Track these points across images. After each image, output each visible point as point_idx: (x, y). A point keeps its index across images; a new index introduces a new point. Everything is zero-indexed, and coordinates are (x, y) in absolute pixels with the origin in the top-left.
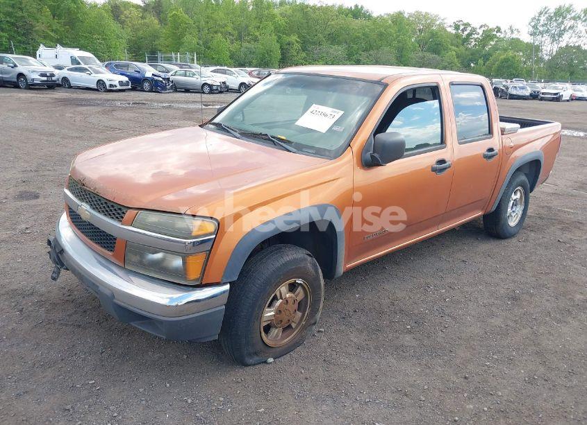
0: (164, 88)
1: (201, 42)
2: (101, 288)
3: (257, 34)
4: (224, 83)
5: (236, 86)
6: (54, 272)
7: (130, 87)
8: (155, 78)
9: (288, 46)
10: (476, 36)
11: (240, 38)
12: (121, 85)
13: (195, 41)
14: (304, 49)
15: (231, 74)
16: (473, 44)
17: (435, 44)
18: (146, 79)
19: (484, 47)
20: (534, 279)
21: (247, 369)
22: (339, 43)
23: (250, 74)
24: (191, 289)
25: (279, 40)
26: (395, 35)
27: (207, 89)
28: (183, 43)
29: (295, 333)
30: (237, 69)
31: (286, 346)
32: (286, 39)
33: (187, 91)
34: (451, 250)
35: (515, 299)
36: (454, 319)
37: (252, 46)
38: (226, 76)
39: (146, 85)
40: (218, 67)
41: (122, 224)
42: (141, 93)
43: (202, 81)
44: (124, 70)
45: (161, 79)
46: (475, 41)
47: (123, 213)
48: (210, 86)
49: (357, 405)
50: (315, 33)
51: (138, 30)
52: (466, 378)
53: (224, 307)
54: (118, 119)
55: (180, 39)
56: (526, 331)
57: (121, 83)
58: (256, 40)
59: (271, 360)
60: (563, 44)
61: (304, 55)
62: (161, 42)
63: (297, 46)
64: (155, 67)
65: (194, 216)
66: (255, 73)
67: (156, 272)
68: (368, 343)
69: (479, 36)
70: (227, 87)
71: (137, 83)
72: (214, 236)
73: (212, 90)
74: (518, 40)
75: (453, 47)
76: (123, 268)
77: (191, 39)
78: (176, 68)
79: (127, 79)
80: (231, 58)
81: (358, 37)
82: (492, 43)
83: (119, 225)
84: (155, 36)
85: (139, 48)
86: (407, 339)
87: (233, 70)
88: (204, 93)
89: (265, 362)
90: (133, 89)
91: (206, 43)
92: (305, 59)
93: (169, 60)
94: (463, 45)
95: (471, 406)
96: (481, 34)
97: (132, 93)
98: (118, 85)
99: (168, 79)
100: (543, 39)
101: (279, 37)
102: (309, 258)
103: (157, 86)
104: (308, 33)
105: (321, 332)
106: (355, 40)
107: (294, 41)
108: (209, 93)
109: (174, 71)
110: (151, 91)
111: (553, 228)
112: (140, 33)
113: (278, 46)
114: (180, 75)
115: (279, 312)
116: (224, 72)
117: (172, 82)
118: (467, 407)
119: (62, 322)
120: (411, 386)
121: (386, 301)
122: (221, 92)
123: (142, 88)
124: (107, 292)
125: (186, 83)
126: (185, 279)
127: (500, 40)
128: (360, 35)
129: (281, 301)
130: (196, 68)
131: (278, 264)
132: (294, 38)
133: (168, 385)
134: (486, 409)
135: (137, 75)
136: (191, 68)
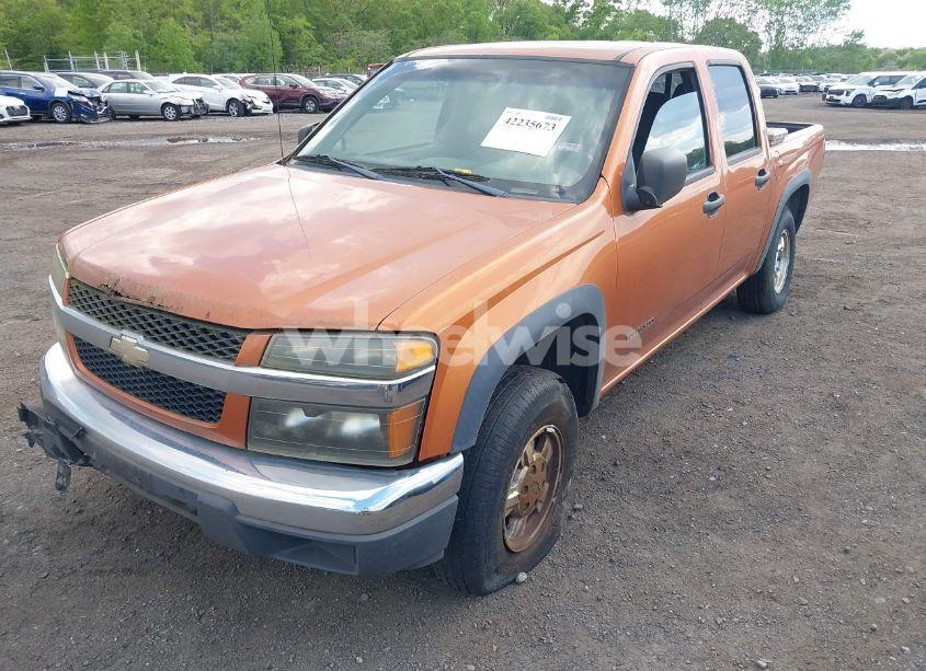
0: (93, 116)
1: (140, 33)
2: (202, 497)
3: (237, 16)
4: (200, 101)
5: (222, 106)
6: (59, 475)
7: (28, 117)
8: (73, 97)
9: (291, 36)
10: (584, 9)
11: (208, 23)
12: (11, 114)
13: (129, 32)
14: (320, 39)
15: (211, 84)
16: (582, 20)
17: (526, 24)
18: (58, 101)
19: (598, 24)
20: (847, 372)
21: (488, 599)
22: (375, 29)
23: (242, 83)
24: (396, 473)
25: (276, 24)
26: (462, 11)
27: (170, 113)
28: (107, 37)
29: (543, 520)
30: (219, 76)
31: (536, 546)
32: (287, 23)
33: (134, 117)
34: (702, 341)
35: (841, 407)
36: (773, 454)
37: (231, 36)
38: (200, 88)
39: (59, 112)
40: (185, 75)
41: (237, 365)
42: (52, 125)
43: (159, 98)
44: (13, 88)
45: (85, 100)
46: (584, 17)
47: (235, 342)
48: (177, 108)
49: (707, 634)
50: (334, 13)
51: (18, 15)
52: (846, 551)
53: (456, 498)
54: (28, 173)
55: (100, 29)
56: (886, 458)
57: (11, 110)
58: (236, 26)
59: (523, 577)
60: (710, 17)
61: (320, 48)
62: (65, 36)
63: (308, 35)
64: (69, 78)
65: (397, 332)
66: (249, 82)
67: (320, 451)
68: (665, 516)
69: (589, 9)
70: (206, 107)
71: (41, 109)
72: (433, 368)
73: (180, 113)
74: (646, 13)
75: (554, 28)
76: (243, 452)
77: (120, 28)
78: (109, 80)
79: (21, 103)
80: (198, 58)
81: (406, 17)
82: (608, 18)
83: (229, 367)
84: (54, 27)
85: (27, 49)
86: (722, 501)
87: (213, 77)
88: (165, 119)
89: (514, 582)
90: (35, 120)
91: (149, 34)
92: (322, 55)
93: (89, 66)
94: (566, 22)
95: (883, 600)
96: (592, 5)
97: (36, 128)
98: (5, 113)
99: (98, 99)
100: (683, 10)
101: (276, 22)
102: (560, 385)
103: (77, 112)
104: (323, 13)
105: (579, 510)
106: (402, 21)
107: (302, 27)
108: (176, 120)
109: (104, 84)
110: (68, 121)
111: (824, 290)
112: (24, 21)
113: (276, 35)
114: (118, 91)
115: (525, 489)
116: (196, 82)
117: (106, 103)
118: (877, 601)
119: (89, 568)
120: (773, 581)
121: (654, 441)
122: (196, 117)
123: (52, 117)
124: (221, 504)
125: (130, 105)
126: (387, 457)
127: (619, 14)
128: (408, 13)
129: (526, 468)
130: (144, 77)
131: (524, 404)
132: (300, 21)
133: (360, 660)
134: (906, 600)
135: (40, 95)
136: (133, 78)
